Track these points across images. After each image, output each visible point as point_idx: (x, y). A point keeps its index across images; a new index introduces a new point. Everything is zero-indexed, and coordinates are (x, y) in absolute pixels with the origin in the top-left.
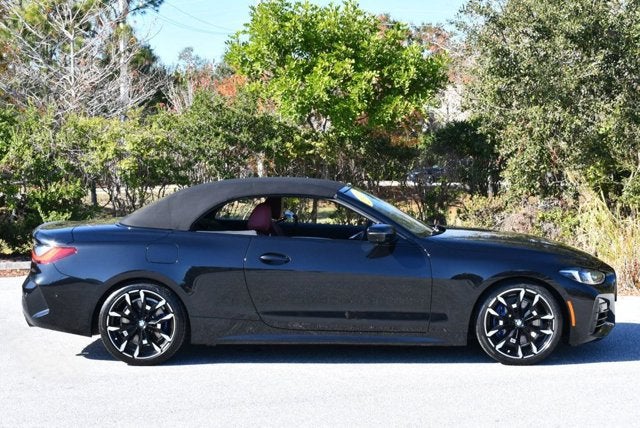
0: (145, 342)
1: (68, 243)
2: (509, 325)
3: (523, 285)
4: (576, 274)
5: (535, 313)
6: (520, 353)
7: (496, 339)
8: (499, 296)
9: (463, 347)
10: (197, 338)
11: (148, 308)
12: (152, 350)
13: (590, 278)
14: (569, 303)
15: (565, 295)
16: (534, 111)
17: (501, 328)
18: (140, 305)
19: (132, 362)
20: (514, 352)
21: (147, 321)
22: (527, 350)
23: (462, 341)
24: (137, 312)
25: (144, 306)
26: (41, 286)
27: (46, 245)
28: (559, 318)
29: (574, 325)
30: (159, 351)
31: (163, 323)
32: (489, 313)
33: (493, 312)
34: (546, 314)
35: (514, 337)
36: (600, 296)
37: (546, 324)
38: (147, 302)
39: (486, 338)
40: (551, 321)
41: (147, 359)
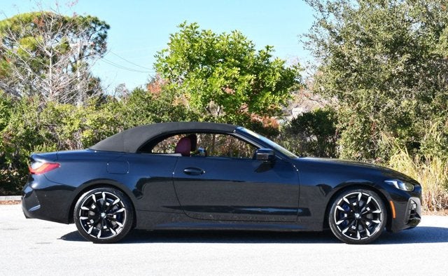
0: (105, 227)
1: (54, 161)
2: (351, 217)
3: (360, 190)
4: (395, 183)
5: (368, 209)
6: (358, 235)
7: (342, 226)
8: (344, 198)
9: (320, 232)
10: (141, 225)
11: (108, 204)
12: (110, 233)
13: (404, 187)
14: (391, 202)
15: (389, 197)
16: (362, 93)
17: (346, 219)
18: (102, 203)
19: (96, 241)
20: (355, 236)
21: (106, 213)
22: (364, 234)
23: (319, 228)
24: (100, 208)
25: (105, 203)
26: (36, 190)
27: (40, 162)
28: (384, 213)
29: (394, 217)
30: (114, 233)
31: (117, 214)
32: (338, 209)
33: (340, 208)
34: (376, 210)
35: (354, 225)
36: (411, 198)
37: (376, 216)
38: (107, 201)
39: (336, 225)
40: (380, 214)
41: (107, 239)
